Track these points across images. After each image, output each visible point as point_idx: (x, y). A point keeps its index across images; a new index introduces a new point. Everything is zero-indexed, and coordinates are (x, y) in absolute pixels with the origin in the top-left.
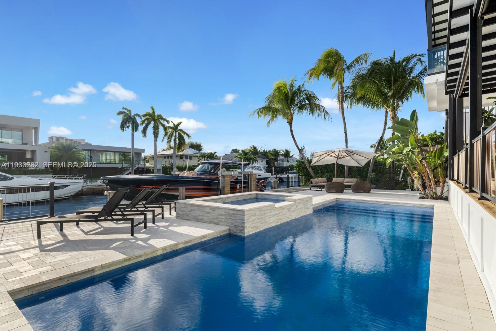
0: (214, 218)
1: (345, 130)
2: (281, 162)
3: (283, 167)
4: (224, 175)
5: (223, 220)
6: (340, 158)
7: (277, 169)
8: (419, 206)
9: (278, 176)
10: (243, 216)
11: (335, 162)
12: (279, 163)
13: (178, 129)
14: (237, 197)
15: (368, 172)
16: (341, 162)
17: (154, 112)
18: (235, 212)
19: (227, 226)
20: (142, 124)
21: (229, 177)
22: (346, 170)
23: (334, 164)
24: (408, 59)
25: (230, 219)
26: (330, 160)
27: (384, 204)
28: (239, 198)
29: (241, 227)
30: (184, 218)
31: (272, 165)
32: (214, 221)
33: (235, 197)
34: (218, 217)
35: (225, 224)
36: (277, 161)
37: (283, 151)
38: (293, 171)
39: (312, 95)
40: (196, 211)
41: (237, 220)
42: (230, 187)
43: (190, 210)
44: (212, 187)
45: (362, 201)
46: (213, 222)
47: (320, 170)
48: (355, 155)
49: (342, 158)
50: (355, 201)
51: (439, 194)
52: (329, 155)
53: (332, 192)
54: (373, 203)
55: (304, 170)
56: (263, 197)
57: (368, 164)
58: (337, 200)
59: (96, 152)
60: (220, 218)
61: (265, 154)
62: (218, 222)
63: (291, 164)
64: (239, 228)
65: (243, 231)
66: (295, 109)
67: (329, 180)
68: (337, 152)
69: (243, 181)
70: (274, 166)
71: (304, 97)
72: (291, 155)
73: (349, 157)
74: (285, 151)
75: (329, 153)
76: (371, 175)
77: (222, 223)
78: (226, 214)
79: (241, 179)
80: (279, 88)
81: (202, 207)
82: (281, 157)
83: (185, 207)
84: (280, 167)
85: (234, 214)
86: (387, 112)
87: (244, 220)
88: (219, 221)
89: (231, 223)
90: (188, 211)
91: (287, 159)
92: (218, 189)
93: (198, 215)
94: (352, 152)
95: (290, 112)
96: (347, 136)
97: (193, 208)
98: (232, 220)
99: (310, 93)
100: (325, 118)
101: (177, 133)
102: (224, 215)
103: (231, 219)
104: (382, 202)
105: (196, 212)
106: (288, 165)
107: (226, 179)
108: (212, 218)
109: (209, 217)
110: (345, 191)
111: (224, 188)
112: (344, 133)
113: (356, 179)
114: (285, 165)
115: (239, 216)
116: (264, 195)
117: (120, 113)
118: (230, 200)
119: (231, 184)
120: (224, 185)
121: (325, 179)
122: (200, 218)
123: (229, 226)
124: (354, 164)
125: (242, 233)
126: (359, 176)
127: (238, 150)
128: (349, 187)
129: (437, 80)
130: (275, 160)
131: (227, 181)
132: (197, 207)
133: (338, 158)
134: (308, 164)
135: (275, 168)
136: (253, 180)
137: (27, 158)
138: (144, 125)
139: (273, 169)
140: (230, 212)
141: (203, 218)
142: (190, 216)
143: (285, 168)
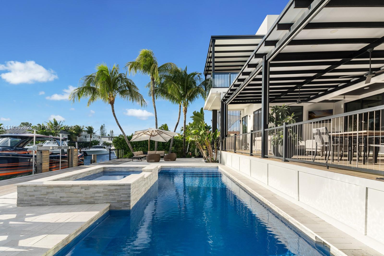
0: (87, 198)
1: (156, 115)
2: (84, 137)
3: (86, 142)
4: (41, 150)
5: (101, 198)
6: (154, 136)
7: (80, 143)
8: (210, 167)
9: (82, 150)
10: (129, 190)
11: (148, 139)
12: (82, 139)
14: (88, 172)
15: (169, 146)
16: (153, 139)
18: (118, 187)
19: (107, 203)
21: (47, 152)
22: (156, 145)
23: (148, 140)
24: (194, 74)
25: (111, 195)
26: (145, 137)
27: (192, 168)
28: (89, 174)
29: (127, 201)
30: (33, 204)
31: (74, 140)
32: (87, 200)
33: (86, 172)
34: (93, 195)
35: (105, 202)
36: (79, 136)
37: (86, 127)
38: (96, 146)
39: (132, 84)
40: (55, 194)
41: (121, 195)
42: (49, 163)
43: (45, 193)
44: (21, 164)
45: (178, 167)
46: (86, 202)
47: (135, 145)
48: (163, 134)
49: (155, 136)
50: (174, 167)
51: (215, 159)
52: (145, 133)
53: (152, 161)
54: (185, 167)
55: (121, 145)
56: (111, 170)
57: (170, 141)
58: (162, 167)
60: (96, 197)
61: (66, 130)
62: (93, 200)
63: (95, 139)
64: (123, 202)
65: (129, 205)
66: (116, 93)
67: (145, 153)
68: (151, 131)
69: (61, 156)
70: (76, 141)
71: (125, 84)
72: (94, 132)
73: (159, 135)
74: (88, 127)
75: (145, 132)
76: (172, 148)
77: (99, 202)
78: (106, 190)
79: (59, 154)
80: (102, 71)
81: (66, 187)
82: (84, 133)
83: (35, 191)
84: (83, 142)
85: (116, 189)
86: (180, 106)
87: (130, 194)
88: (96, 199)
89: (113, 199)
90: (41, 195)
91: (91, 135)
92: (30, 166)
93: (60, 197)
94: (161, 132)
95: (112, 95)
96: (157, 120)
97: (50, 190)
98: (114, 197)
99: (130, 81)
100: (142, 104)
102: (103, 192)
103: (113, 195)
104: (191, 166)
105: (57, 194)
106: (92, 140)
107: (43, 154)
108: (85, 198)
109: (78, 197)
110: (161, 160)
111: (41, 164)
112: (155, 118)
113: (164, 151)
114: (88, 140)
115: (124, 190)
116: (112, 168)
118: (81, 177)
119: (50, 160)
120: (41, 161)
121: (142, 152)
122: (63, 201)
123: (109, 203)
124: (161, 140)
125: (127, 207)
126: (164, 149)
127: (30, 123)
128: (162, 157)
129: (217, 92)
130: (77, 135)
131: (45, 157)
132: (59, 189)
133: (151, 135)
134: (128, 140)
135: (78, 143)
136: (74, 154)
139: (77, 144)
140: (110, 188)
141: (69, 200)
142: (45, 200)
143: (89, 143)
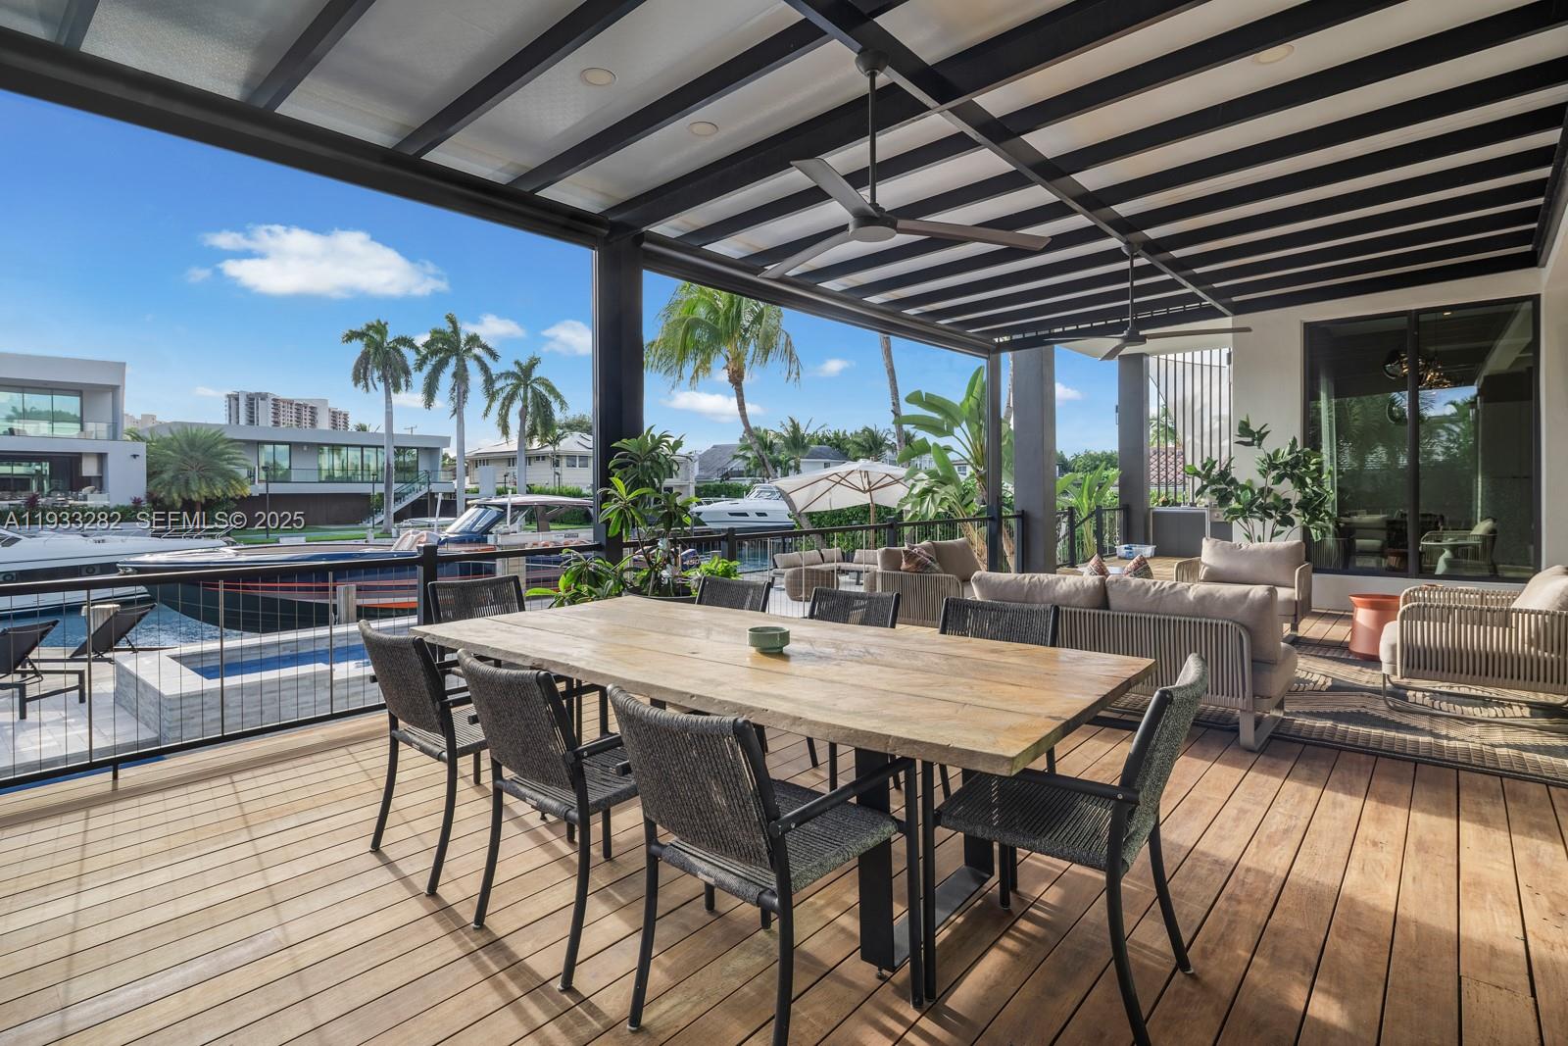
13: (532, 378)
17: (456, 331)
20: (420, 367)
52: (840, 481)
59: (305, 448)
101: (529, 390)
117: (351, 336)
137: (84, 475)
138: (427, 369)
